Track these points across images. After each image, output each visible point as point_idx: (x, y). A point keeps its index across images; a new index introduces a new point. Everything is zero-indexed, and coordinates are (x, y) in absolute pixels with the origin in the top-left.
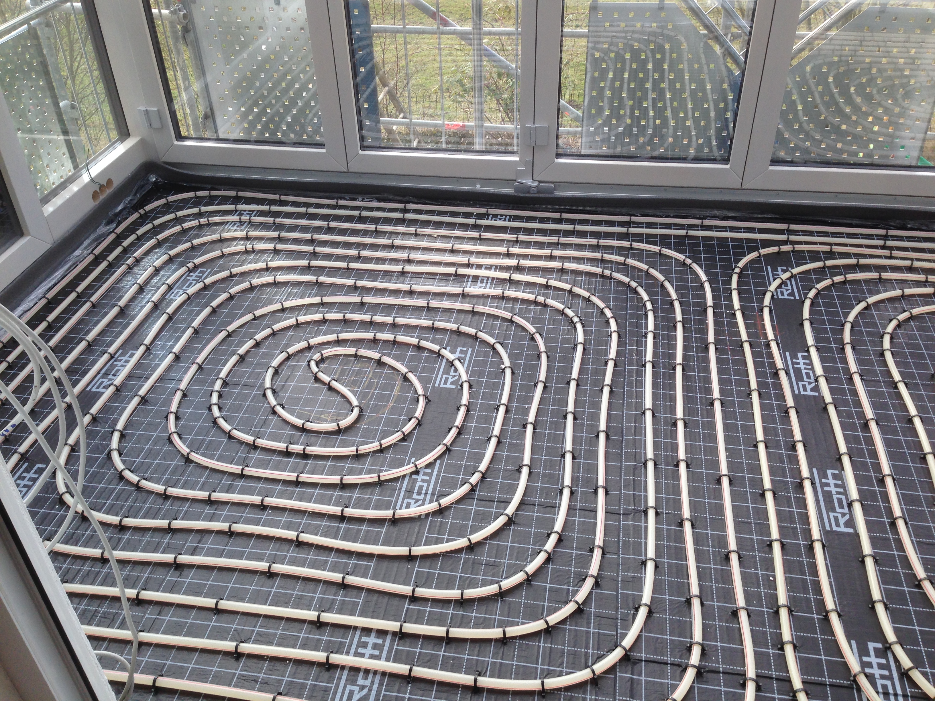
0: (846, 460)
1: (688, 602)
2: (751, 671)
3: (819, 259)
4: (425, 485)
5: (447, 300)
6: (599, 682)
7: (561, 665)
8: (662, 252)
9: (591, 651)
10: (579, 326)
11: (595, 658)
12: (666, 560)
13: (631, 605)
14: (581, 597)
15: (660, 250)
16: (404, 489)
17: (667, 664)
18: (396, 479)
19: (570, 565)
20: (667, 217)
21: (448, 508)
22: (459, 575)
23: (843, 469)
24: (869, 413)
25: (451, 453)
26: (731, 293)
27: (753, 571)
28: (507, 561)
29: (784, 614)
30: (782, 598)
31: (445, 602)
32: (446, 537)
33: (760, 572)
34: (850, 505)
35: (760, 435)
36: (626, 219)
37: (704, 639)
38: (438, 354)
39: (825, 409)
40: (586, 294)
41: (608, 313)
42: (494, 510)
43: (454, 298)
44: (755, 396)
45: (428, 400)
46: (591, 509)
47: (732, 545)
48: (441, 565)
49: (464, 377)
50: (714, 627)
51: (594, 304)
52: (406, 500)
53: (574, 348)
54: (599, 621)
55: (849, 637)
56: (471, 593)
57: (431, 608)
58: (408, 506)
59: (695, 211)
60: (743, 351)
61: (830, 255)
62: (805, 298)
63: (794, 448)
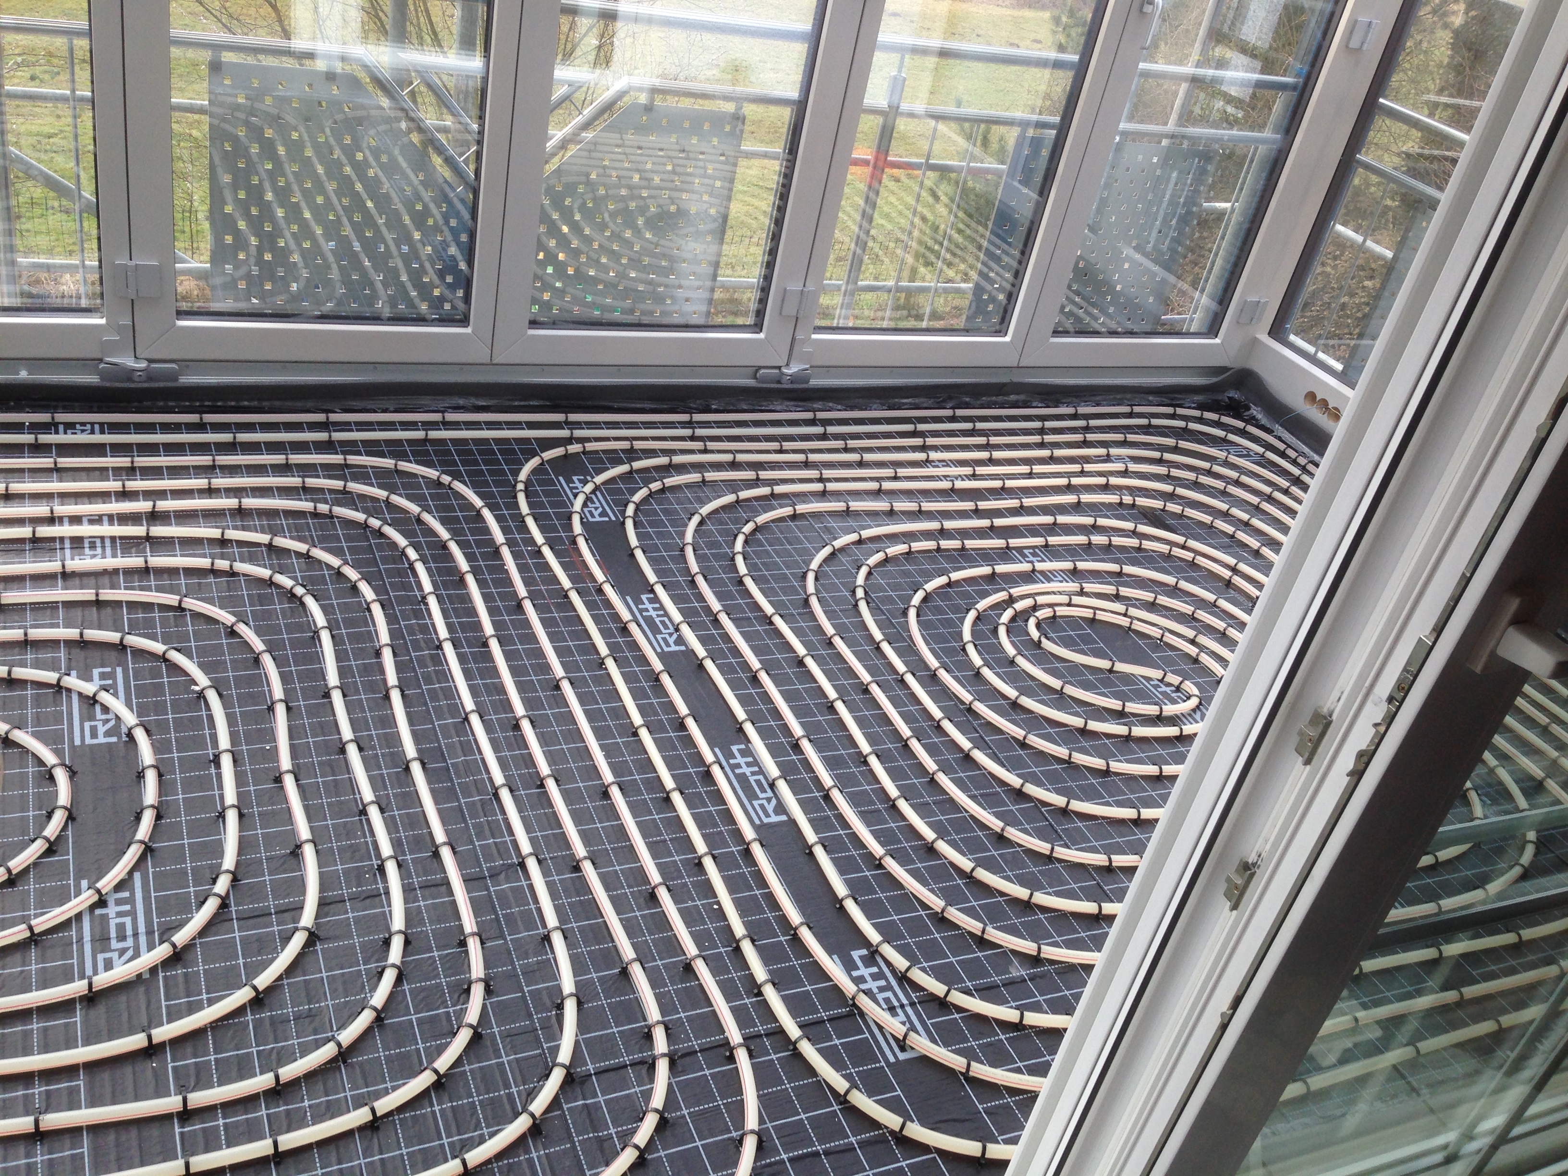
0: (749, 728)
1: (625, 973)
2: (735, 1035)
3: (620, 462)
4: (128, 920)
5: (33, 588)
6: (543, 1128)
7: (478, 1126)
8: (399, 468)
9: (514, 1090)
10: (310, 601)
11: (524, 1097)
12: (574, 925)
13: (548, 1003)
14: (473, 1015)
15: (396, 465)
16: (87, 937)
17: (626, 1066)
18: (65, 925)
19: (437, 976)
20: (385, 411)
21: (189, 947)
22: (254, 1050)
23: (749, 741)
24: (755, 663)
25: (156, 854)
26: (524, 521)
27: (690, 903)
28: (330, 1003)
29: (747, 948)
30: (739, 929)
31: (248, 1102)
32: (205, 996)
33: (698, 903)
34: (772, 786)
35: (637, 719)
36: (320, 417)
37: (663, 1013)
38: (58, 688)
39: (701, 666)
40: (302, 547)
41: (352, 574)
42: (276, 928)
43: (48, 582)
44: (610, 664)
45: (72, 773)
46: (439, 882)
47: (655, 877)
48: (214, 1044)
49: (130, 718)
50: (668, 996)
51: (320, 562)
52: (100, 957)
53: (313, 637)
54: (511, 1041)
55: (830, 952)
56: (289, 1071)
57: (224, 1118)
58: (108, 966)
59: (425, 401)
60: (571, 603)
61: (632, 454)
62: (625, 518)
63: (682, 726)
